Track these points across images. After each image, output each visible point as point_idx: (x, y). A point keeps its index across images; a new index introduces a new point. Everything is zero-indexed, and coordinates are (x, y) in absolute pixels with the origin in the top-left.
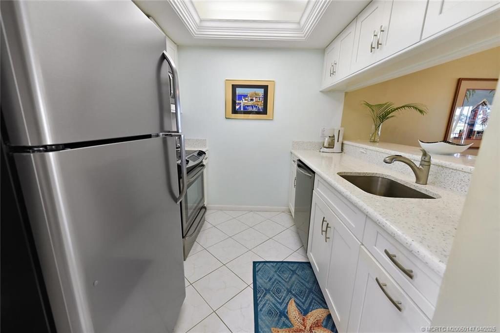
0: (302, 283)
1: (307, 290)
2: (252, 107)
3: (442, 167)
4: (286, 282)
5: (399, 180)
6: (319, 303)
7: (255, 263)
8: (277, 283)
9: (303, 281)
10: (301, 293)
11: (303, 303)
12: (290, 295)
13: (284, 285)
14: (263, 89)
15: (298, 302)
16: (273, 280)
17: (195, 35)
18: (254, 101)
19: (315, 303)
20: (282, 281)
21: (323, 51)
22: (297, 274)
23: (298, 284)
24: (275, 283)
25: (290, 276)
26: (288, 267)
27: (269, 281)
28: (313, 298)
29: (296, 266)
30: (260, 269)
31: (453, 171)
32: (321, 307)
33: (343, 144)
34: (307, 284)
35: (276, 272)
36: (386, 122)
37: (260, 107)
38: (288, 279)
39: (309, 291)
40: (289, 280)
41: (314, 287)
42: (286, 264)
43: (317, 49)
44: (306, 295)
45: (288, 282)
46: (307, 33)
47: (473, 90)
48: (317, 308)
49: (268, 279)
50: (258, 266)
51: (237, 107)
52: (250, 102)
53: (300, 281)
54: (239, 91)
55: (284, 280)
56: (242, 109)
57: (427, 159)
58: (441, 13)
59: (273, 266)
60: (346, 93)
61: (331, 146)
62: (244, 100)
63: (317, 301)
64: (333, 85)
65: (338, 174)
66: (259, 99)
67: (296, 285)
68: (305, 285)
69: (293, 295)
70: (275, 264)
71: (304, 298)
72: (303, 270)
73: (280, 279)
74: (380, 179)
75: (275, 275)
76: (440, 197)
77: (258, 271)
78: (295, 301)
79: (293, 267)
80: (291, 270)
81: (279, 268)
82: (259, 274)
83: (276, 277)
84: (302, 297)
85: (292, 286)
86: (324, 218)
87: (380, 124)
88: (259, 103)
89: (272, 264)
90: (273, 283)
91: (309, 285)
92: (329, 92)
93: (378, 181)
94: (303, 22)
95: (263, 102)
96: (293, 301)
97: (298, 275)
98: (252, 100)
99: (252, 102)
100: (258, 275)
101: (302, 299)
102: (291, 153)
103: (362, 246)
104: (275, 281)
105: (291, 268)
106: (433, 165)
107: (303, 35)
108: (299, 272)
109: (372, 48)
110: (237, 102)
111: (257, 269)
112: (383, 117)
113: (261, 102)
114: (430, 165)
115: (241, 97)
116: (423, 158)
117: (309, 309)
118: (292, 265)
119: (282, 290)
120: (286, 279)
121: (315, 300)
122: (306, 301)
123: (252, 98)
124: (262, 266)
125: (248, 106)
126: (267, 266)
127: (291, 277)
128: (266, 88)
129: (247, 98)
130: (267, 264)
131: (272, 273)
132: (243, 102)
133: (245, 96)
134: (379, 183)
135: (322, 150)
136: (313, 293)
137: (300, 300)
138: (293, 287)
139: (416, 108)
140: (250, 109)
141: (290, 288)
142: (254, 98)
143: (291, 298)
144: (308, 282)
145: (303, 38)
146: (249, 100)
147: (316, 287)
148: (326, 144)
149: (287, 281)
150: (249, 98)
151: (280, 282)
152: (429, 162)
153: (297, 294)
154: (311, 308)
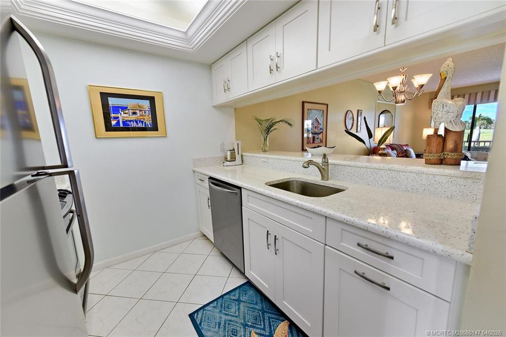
0: (252, 308)
1: (260, 312)
2: (137, 122)
3: (335, 165)
4: (236, 317)
5: (309, 180)
6: (276, 319)
7: (191, 316)
8: (229, 324)
9: (252, 306)
10: (256, 320)
11: (264, 329)
12: (248, 329)
13: (236, 322)
14: (148, 101)
15: (258, 331)
16: (223, 323)
17: (20, 11)
18: (138, 115)
19: (273, 321)
20: (233, 318)
21: (210, 66)
22: (242, 301)
23: (249, 312)
24: (227, 326)
25: (237, 307)
26: (230, 299)
27: (219, 327)
28: (269, 318)
29: (237, 292)
30: (201, 320)
31: (343, 167)
32: (280, 322)
33: (242, 156)
34: (256, 307)
35: (221, 312)
36: (271, 134)
37: (148, 123)
38: (237, 313)
39: (262, 313)
40: (239, 312)
41: (264, 306)
42: (227, 296)
43: (202, 64)
44: (261, 318)
45: (239, 315)
46: (195, 45)
47: (311, 109)
48: (277, 326)
49: (217, 326)
50: (197, 317)
51: (114, 123)
52: (133, 116)
53: (248, 307)
54: (112, 101)
55: (234, 316)
56: (121, 125)
57: (326, 161)
58: (329, 50)
59: (214, 307)
60: (235, 109)
61: (233, 159)
62: (122, 113)
63: (274, 318)
64: (229, 101)
65: (266, 184)
66: (145, 113)
67: (248, 313)
68: (256, 309)
69: (251, 326)
70: (215, 302)
71: (262, 323)
72: (246, 294)
73: (229, 318)
74: (295, 182)
75: (223, 316)
76: (348, 188)
77: (201, 323)
78: (256, 333)
79: (234, 296)
80: (234, 300)
81: (222, 306)
82: (204, 326)
83: (224, 317)
84: (259, 323)
85: (244, 318)
86: (268, 231)
87: (267, 136)
88: (145, 118)
89: (211, 305)
90: (225, 327)
91: (258, 307)
92: (221, 108)
93: (293, 184)
94: (191, 33)
95: (150, 116)
96: (254, 334)
97: (245, 302)
98: (134, 113)
99: (136, 116)
100: (203, 328)
101: (261, 325)
102: (194, 171)
103: (326, 247)
104: (225, 323)
105: (234, 298)
106: (330, 164)
107: (191, 47)
108: (243, 298)
109: (271, 70)
110: (112, 115)
111: (198, 322)
112: (268, 130)
113: (148, 116)
114: (328, 165)
115: (117, 109)
116: (324, 160)
117: (272, 333)
118: (233, 294)
119: (238, 329)
120: (235, 313)
121: (272, 318)
122: (264, 325)
123: (134, 111)
124: (203, 313)
125: (130, 121)
126: (208, 310)
127: (239, 309)
128: (152, 99)
129: (127, 111)
130: (206, 308)
131: (218, 315)
132: (122, 116)
133: (124, 108)
134: (295, 186)
135: (225, 164)
136: (267, 312)
137: (259, 328)
138: (246, 319)
139: (286, 122)
140: (134, 125)
141: (244, 321)
142: (138, 112)
143: (250, 332)
144: (256, 304)
145: (191, 50)
146: (131, 114)
147: (265, 304)
148: (229, 158)
149: (237, 315)
150: (131, 111)
151: (230, 321)
152: (327, 162)
153: (254, 323)
154: (272, 329)
